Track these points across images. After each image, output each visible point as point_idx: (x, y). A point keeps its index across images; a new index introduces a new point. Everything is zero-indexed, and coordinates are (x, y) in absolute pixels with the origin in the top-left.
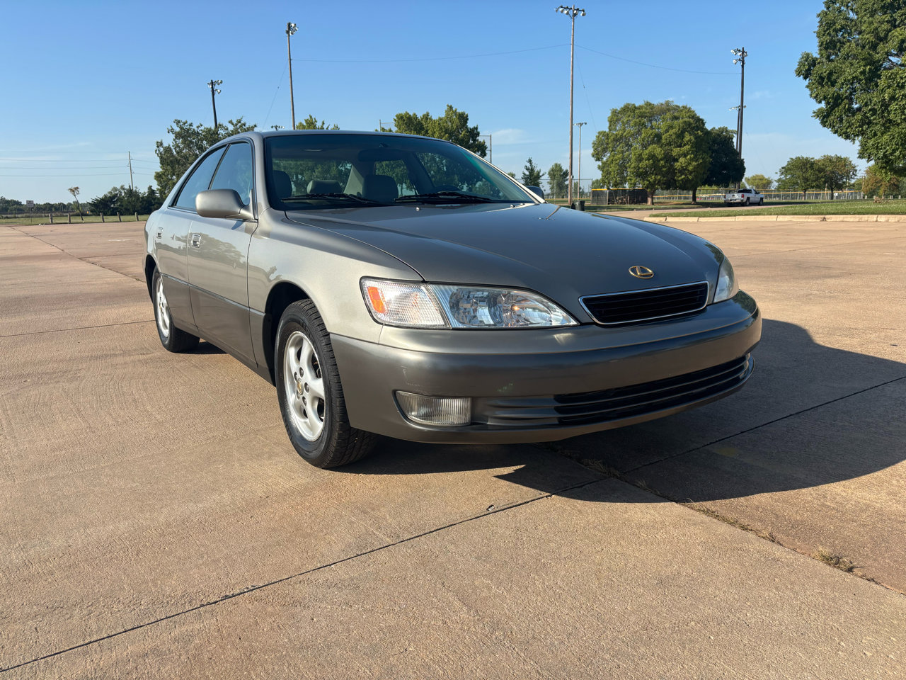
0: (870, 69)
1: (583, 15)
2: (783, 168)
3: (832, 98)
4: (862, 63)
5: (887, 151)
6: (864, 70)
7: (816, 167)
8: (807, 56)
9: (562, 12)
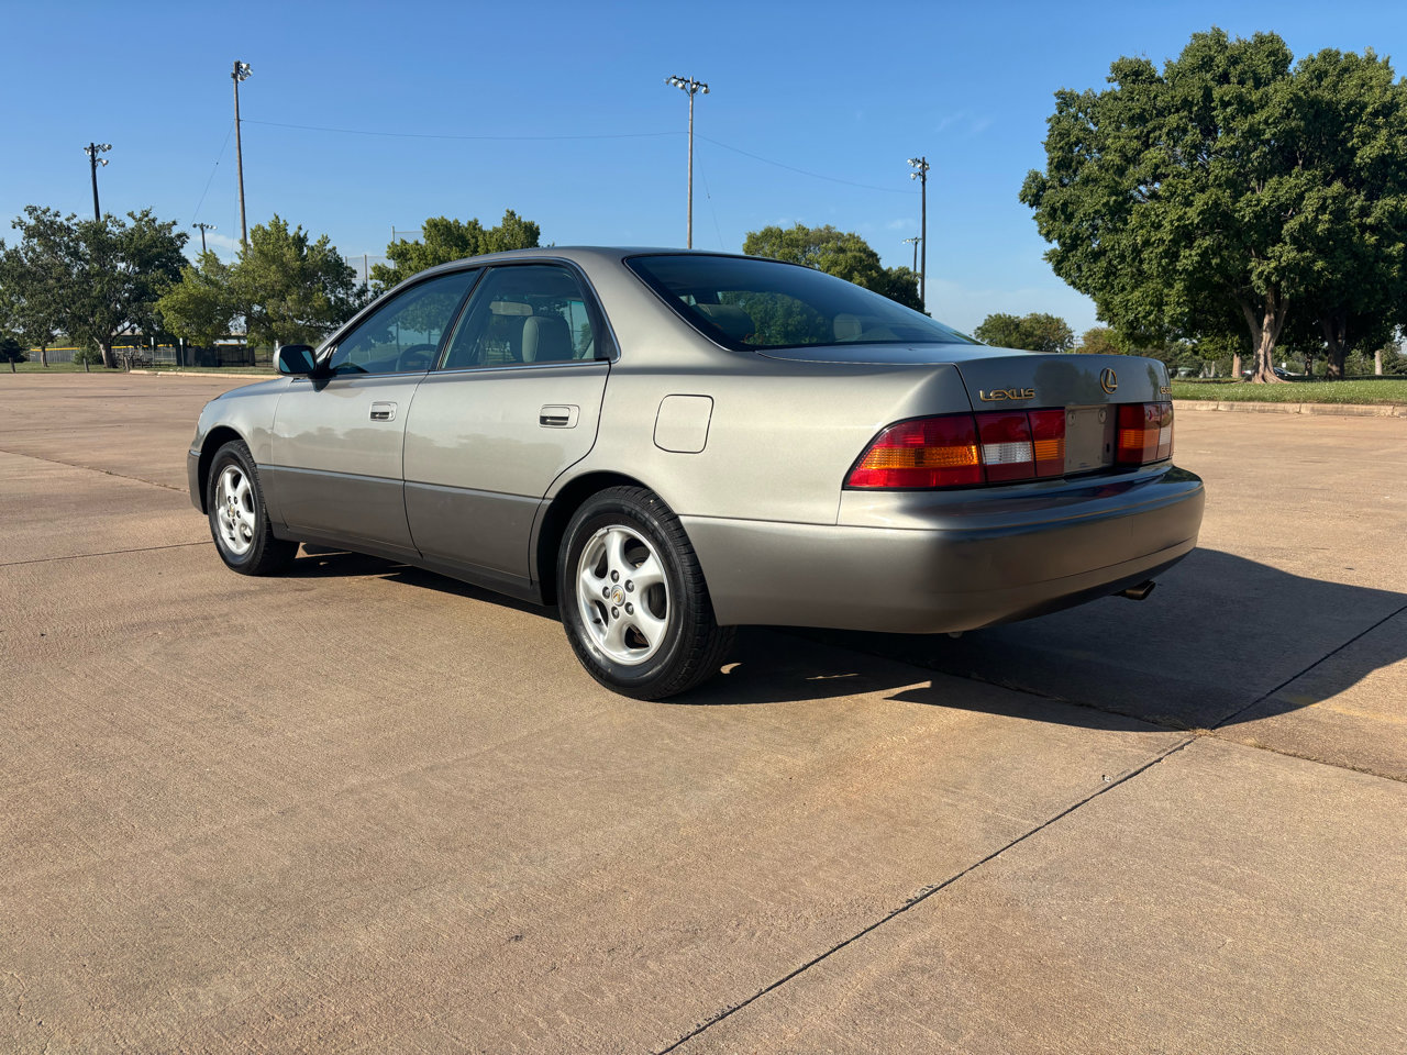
0: (1115, 201)
1: (706, 92)
2: (979, 328)
3: (1070, 237)
4: (1106, 191)
5: (1139, 313)
6: (1108, 202)
7: (1022, 329)
8: (1035, 176)
9: (676, 84)
